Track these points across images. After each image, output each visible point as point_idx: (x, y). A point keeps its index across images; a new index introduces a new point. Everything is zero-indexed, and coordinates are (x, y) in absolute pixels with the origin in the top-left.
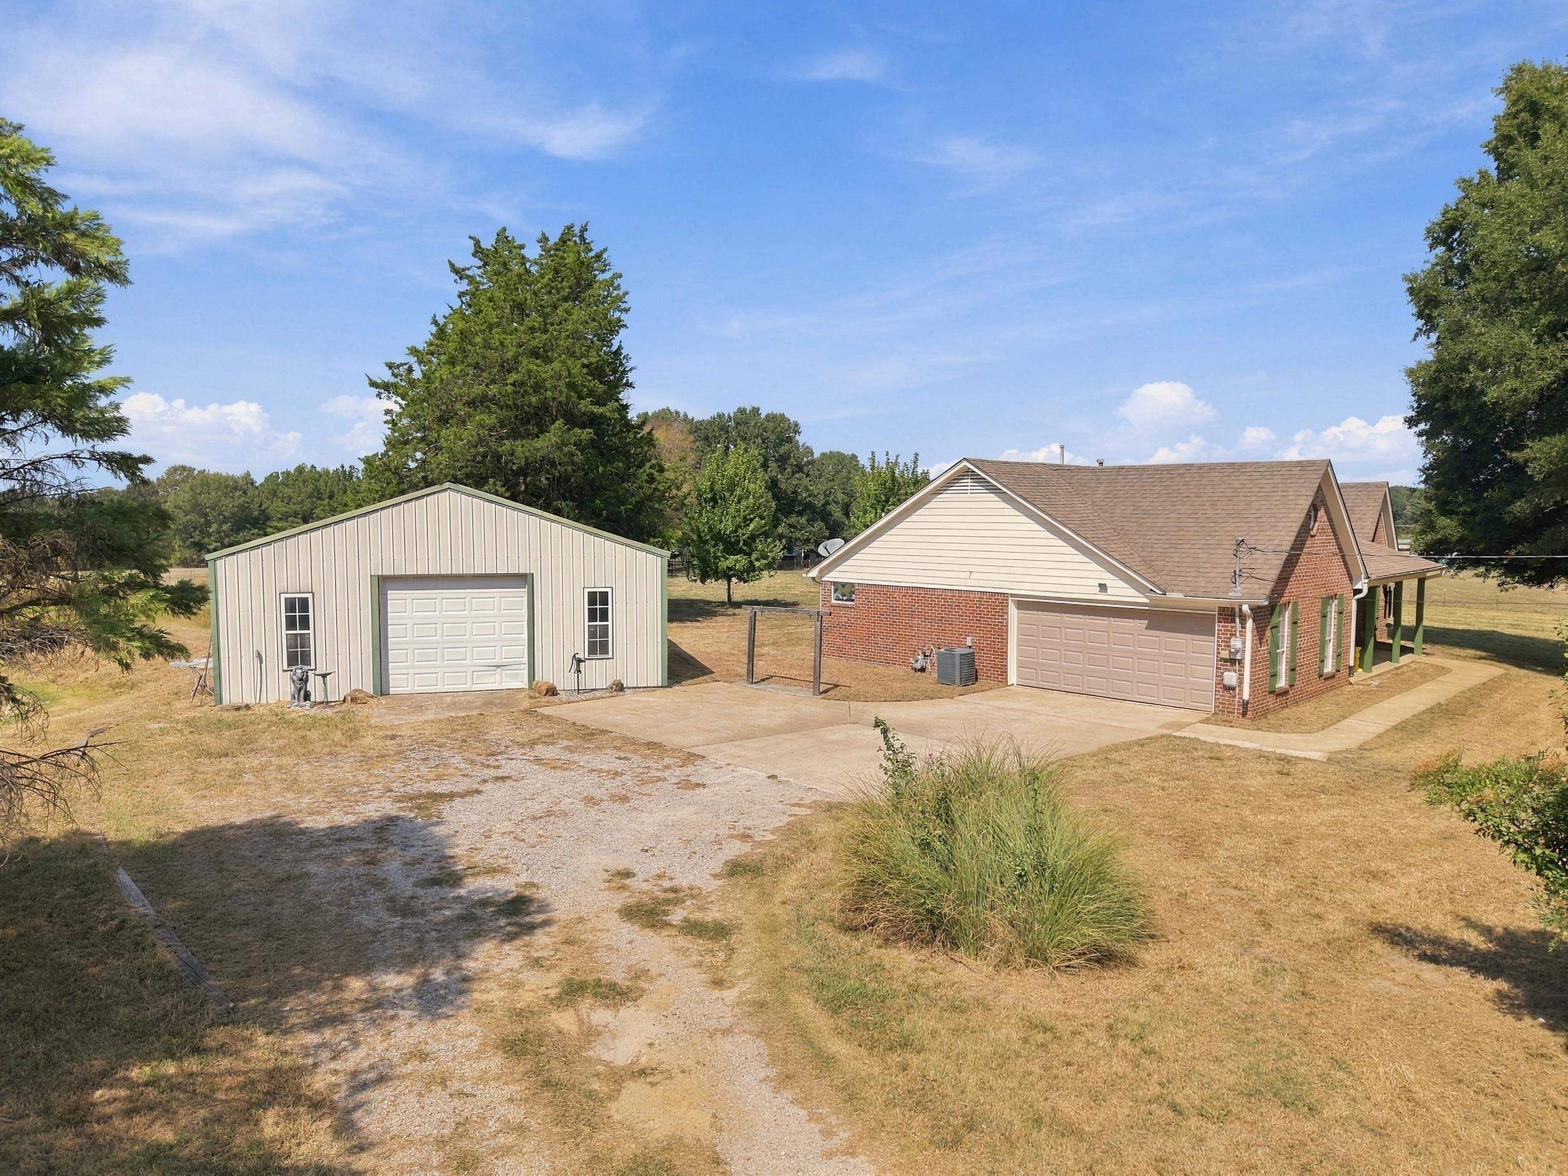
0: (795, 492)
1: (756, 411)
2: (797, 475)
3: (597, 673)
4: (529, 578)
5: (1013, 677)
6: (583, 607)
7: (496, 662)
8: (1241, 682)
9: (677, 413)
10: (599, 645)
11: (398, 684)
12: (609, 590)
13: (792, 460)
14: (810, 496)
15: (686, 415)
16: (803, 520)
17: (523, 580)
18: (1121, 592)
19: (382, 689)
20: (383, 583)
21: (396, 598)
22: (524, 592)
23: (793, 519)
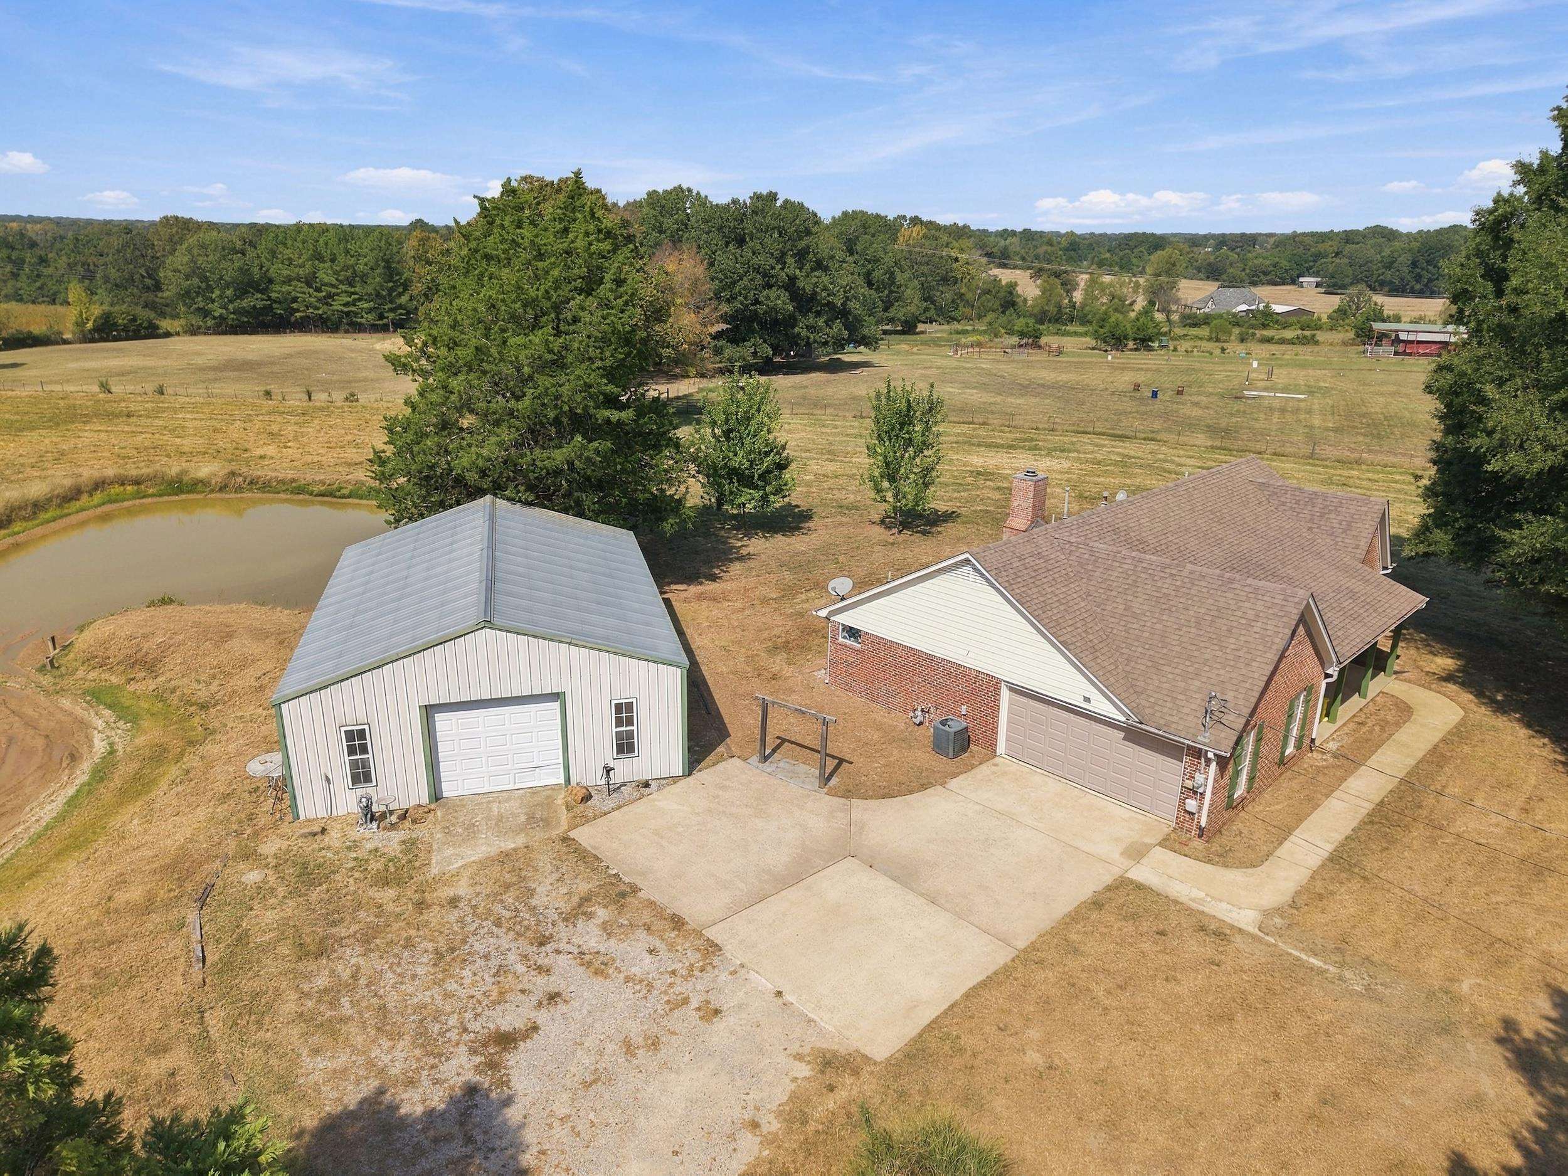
0: (815, 293)
1: (773, 196)
2: (817, 274)
3: (626, 770)
4: (562, 696)
5: (1001, 748)
6: (609, 715)
7: (534, 764)
8: (1200, 808)
9: (689, 190)
10: (625, 746)
11: (447, 791)
12: (634, 700)
13: (811, 255)
14: (829, 295)
15: (698, 193)
16: (821, 322)
17: (557, 696)
18: (1102, 706)
19: (436, 796)
20: (429, 711)
21: (442, 721)
22: (556, 705)
23: (811, 319)
